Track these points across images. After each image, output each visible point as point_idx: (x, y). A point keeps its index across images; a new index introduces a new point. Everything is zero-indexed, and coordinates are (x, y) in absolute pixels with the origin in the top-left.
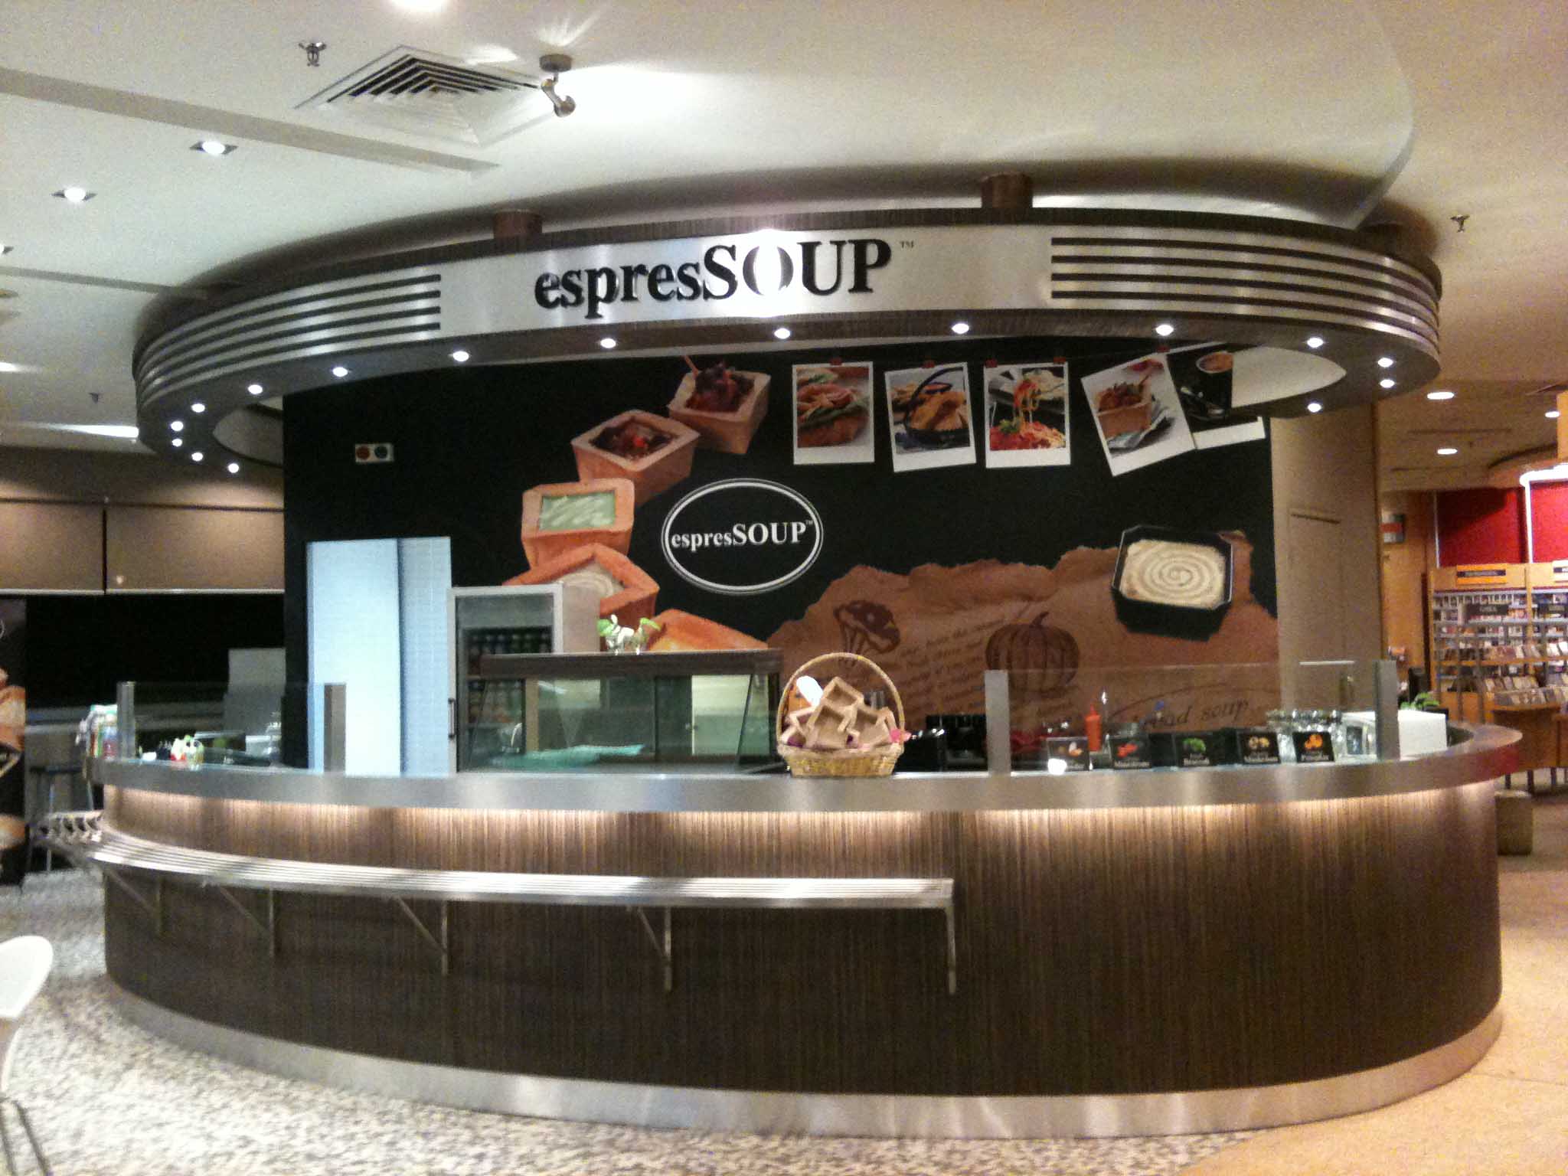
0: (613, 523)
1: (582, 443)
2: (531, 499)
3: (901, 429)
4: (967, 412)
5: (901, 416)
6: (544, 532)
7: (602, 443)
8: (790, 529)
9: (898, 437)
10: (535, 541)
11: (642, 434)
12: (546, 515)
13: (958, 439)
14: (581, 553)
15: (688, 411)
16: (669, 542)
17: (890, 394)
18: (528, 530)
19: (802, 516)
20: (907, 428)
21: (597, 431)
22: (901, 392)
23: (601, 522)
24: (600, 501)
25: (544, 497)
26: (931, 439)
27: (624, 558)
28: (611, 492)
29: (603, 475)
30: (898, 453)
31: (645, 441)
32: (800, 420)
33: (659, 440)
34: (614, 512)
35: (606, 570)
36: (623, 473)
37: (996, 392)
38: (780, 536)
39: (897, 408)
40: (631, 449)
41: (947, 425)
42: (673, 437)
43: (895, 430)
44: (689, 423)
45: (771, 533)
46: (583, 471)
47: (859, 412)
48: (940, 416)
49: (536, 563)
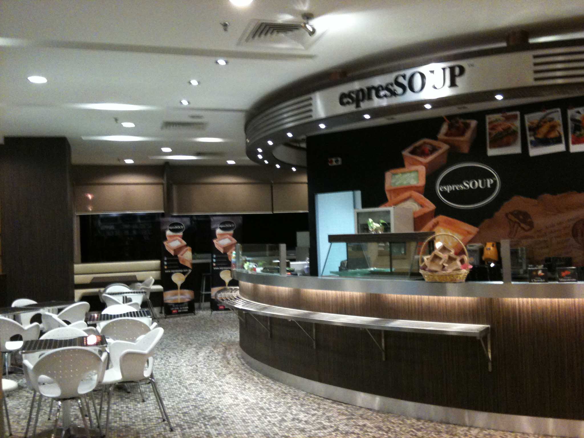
0: (418, 183)
1: (406, 153)
2: (388, 175)
3: (532, 138)
4: (561, 129)
5: (532, 133)
6: (393, 187)
7: (413, 152)
8: (486, 182)
9: (532, 142)
10: (390, 191)
11: (428, 147)
12: (393, 181)
13: (557, 141)
14: (407, 194)
15: (446, 138)
16: (439, 189)
17: (527, 124)
18: (387, 186)
19: (491, 176)
20: (535, 138)
21: (411, 148)
22: (532, 123)
23: (413, 182)
24: (413, 175)
25: (393, 174)
26: (546, 142)
27: (422, 196)
28: (417, 171)
29: (414, 164)
30: (532, 148)
31: (429, 150)
32: (490, 138)
33: (434, 149)
34: (418, 178)
35: (416, 201)
36: (421, 163)
37: (573, 120)
38: (483, 185)
39: (530, 129)
40: (424, 154)
41: (553, 135)
42: (440, 148)
43: (530, 138)
44: (445, 142)
45: (479, 184)
46: (406, 163)
47: (514, 133)
48: (549, 132)
49: (391, 199)
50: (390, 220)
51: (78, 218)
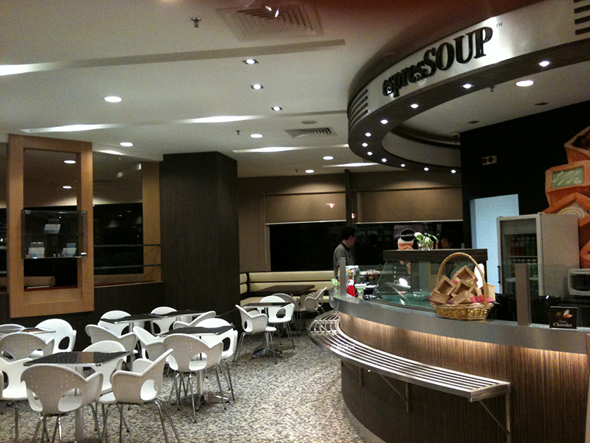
0: (582, 183)
1: (568, 145)
2: (548, 173)
6: (554, 189)
7: (576, 144)
10: (551, 193)
12: (554, 181)
14: (571, 197)
18: (548, 188)
21: (575, 138)
23: (578, 182)
24: (578, 172)
25: (554, 172)
29: (578, 159)
34: (583, 177)
35: (581, 205)
36: (586, 158)
46: (570, 159)
49: (552, 204)
50: (535, 230)
51: (268, 228)
